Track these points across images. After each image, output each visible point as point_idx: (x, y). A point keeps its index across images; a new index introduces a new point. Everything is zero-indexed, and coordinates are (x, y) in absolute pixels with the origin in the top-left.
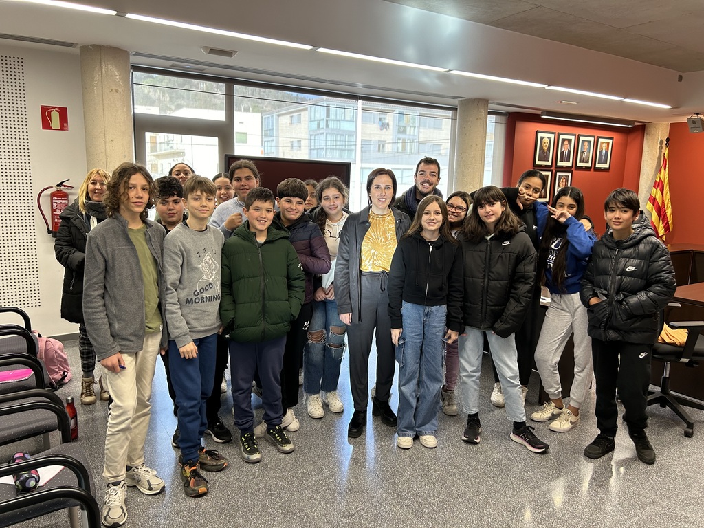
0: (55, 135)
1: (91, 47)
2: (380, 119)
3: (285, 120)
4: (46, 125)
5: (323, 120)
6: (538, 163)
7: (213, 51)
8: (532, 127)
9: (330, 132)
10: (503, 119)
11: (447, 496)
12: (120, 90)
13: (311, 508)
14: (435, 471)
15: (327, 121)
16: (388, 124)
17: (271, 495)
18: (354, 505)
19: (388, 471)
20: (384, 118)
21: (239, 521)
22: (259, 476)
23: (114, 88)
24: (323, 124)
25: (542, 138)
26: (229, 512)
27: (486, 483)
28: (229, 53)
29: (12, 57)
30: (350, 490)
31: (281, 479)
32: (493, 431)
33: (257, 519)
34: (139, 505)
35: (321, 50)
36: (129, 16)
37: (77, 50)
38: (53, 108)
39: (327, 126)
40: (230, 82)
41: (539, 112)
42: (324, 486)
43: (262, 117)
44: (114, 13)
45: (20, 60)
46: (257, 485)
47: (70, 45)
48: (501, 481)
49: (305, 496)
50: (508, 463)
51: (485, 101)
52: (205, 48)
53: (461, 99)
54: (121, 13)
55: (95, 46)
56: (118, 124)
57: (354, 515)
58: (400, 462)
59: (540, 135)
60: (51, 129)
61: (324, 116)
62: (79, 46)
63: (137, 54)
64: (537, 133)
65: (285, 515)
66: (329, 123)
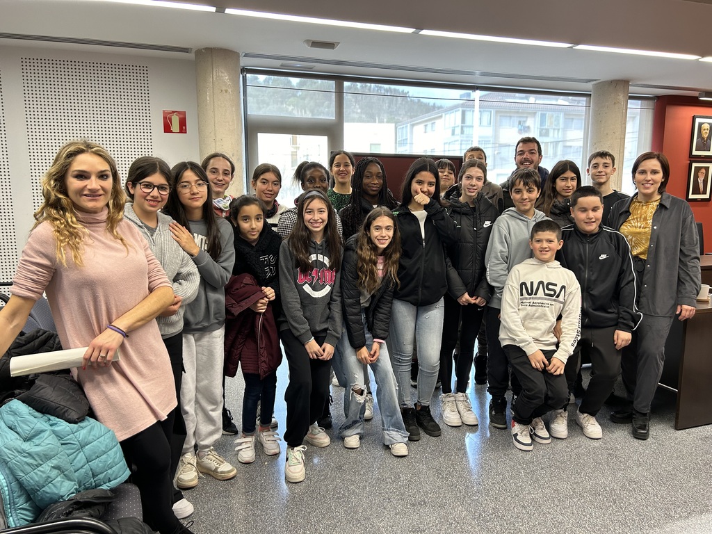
0: (175, 137)
1: (203, 51)
2: (520, 123)
3: (419, 129)
4: (167, 129)
5: (458, 126)
6: (695, 153)
7: (315, 44)
8: (687, 112)
9: (465, 139)
10: (650, 105)
11: (539, 524)
12: (229, 90)
13: (378, 517)
14: (530, 493)
15: (462, 127)
16: (528, 127)
17: (338, 498)
18: (426, 520)
19: (473, 487)
20: (524, 122)
21: (300, 521)
22: (331, 476)
23: (224, 88)
24: (458, 131)
25: (700, 124)
26: (292, 510)
27: (591, 514)
28: (331, 45)
29: (138, 66)
30: (425, 503)
31: (353, 483)
32: (610, 454)
33: (319, 522)
34: (207, 493)
35: (424, 32)
36: (228, 11)
37: (191, 56)
38: (174, 112)
39: (462, 132)
40: (339, 79)
41: (696, 94)
42: (397, 495)
43: (396, 128)
44: (213, 9)
45: (145, 69)
46: (326, 486)
47: (186, 50)
48: (611, 514)
49: (374, 504)
50: (624, 494)
51: (624, 83)
52: (307, 41)
53: (595, 82)
54: (221, 10)
55: (207, 49)
56: (227, 124)
57: (424, 531)
58: (489, 478)
59: (698, 121)
60: (171, 132)
61: (459, 122)
62: (194, 51)
63: (246, 55)
64: (694, 119)
65: (349, 522)
66: (465, 129)
